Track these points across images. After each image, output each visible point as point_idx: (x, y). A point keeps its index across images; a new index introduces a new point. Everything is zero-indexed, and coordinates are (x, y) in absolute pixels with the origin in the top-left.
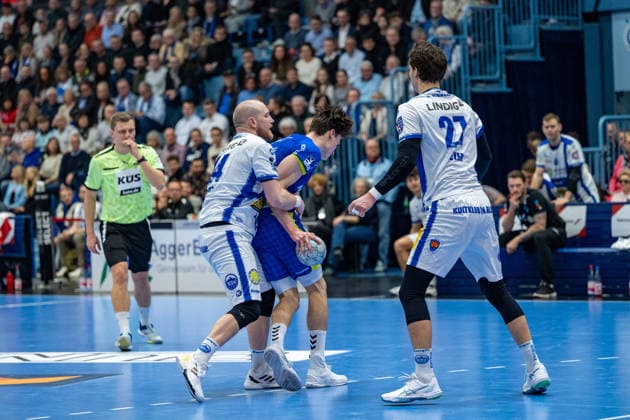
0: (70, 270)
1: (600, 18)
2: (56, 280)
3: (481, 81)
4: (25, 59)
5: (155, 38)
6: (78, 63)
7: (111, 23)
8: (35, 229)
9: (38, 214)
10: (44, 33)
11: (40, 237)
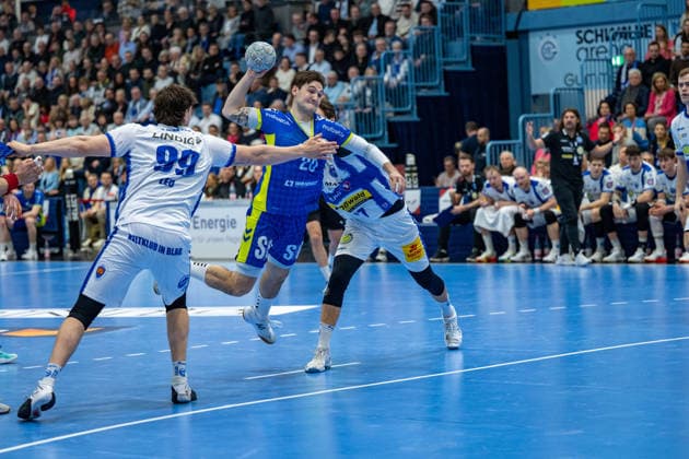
0: (93, 241)
1: (520, 36)
2: (83, 249)
3: (424, 87)
4: (53, 70)
5: (163, 53)
6: (100, 74)
7: (128, 40)
8: (66, 209)
9: (67, 196)
10: (72, 50)
11: (69, 214)
